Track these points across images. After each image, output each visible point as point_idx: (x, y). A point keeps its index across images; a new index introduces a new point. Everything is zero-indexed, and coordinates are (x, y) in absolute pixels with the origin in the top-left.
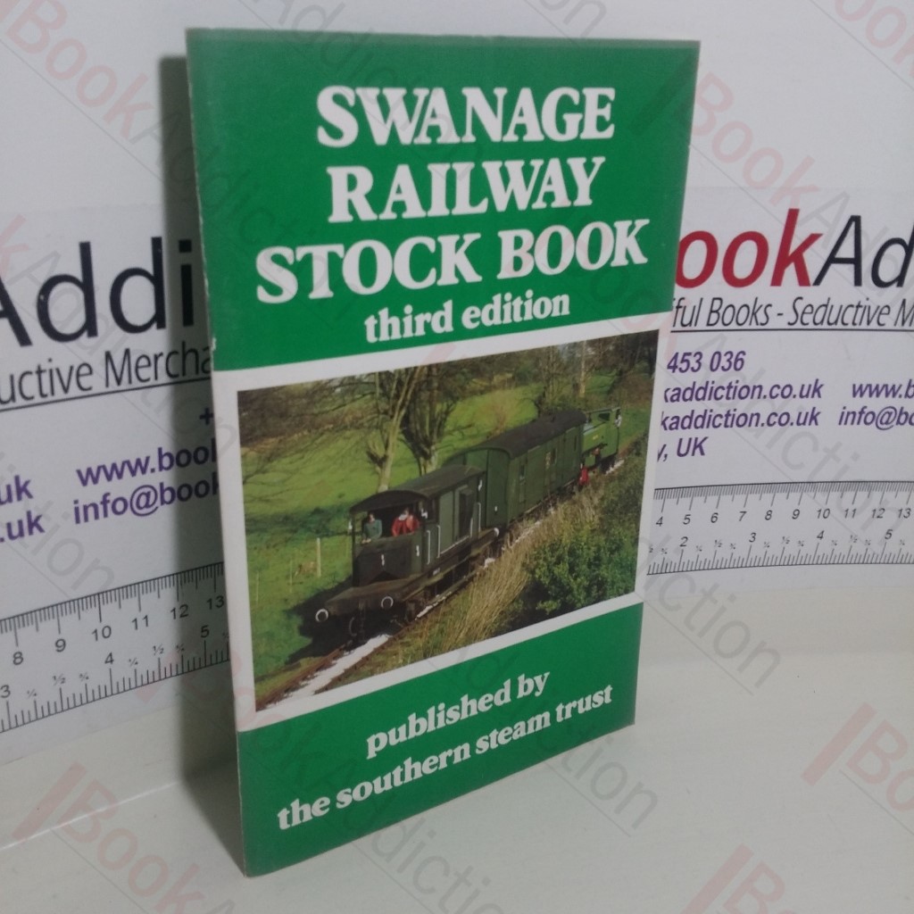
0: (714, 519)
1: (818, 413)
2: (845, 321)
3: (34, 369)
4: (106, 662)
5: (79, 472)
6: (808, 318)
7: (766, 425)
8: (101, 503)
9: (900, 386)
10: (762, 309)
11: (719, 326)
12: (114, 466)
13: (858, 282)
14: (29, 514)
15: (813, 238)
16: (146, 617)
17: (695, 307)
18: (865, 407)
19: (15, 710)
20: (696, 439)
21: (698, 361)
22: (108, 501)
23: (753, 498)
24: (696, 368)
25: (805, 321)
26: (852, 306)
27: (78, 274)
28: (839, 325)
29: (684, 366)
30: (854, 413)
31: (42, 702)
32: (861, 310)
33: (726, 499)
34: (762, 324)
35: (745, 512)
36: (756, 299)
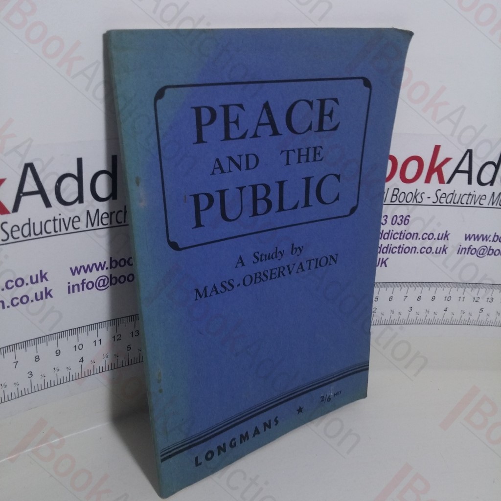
1: (447, 248)
2: (462, 202)
3: (52, 219)
4: (80, 361)
5: (71, 269)
6: (443, 200)
9: (490, 236)
10: (420, 195)
12: (88, 266)
13: (470, 182)
14: (46, 288)
15: (447, 160)
18: (471, 246)
19: (34, 384)
20: (383, 259)
22: (85, 283)
23: (411, 289)
25: (441, 202)
26: (466, 194)
27: (76, 173)
28: (459, 204)
30: (465, 248)
32: (471, 197)
33: (397, 289)
34: (419, 202)
35: (407, 297)
36: (417, 189)
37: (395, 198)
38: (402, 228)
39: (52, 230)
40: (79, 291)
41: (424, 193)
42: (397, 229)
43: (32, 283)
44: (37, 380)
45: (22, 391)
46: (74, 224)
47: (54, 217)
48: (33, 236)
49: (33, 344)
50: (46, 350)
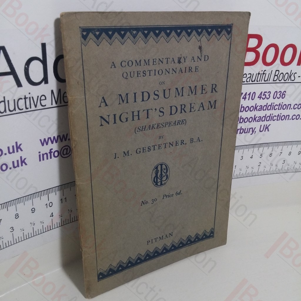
0: (271, 156)
3: (23, 97)
4: (51, 216)
7: (291, 119)
8: (49, 153)
10: (293, 74)
11: (278, 81)
14: (21, 157)
16: (66, 198)
17: (269, 74)
19: (16, 237)
20: (267, 125)
21: (269, 95)
22: (52, 152)
24: (268, 98)
27: (41, 57)
29: (264, 97)
31: (26, 233)
34: (293, 81)
35: (282, 153)
37: (276, 77)
38: (280, 101)
39: (24, 107)
40: (47, 159)
41: (296, 73)
42: (277, 102)
43: (10, 153)
44: (18, 234)
45: (6, 243)
46: (42, 101)
47: (25, 96)
48: (8, 112)
49: (13, 205)
50: (24, 208)
